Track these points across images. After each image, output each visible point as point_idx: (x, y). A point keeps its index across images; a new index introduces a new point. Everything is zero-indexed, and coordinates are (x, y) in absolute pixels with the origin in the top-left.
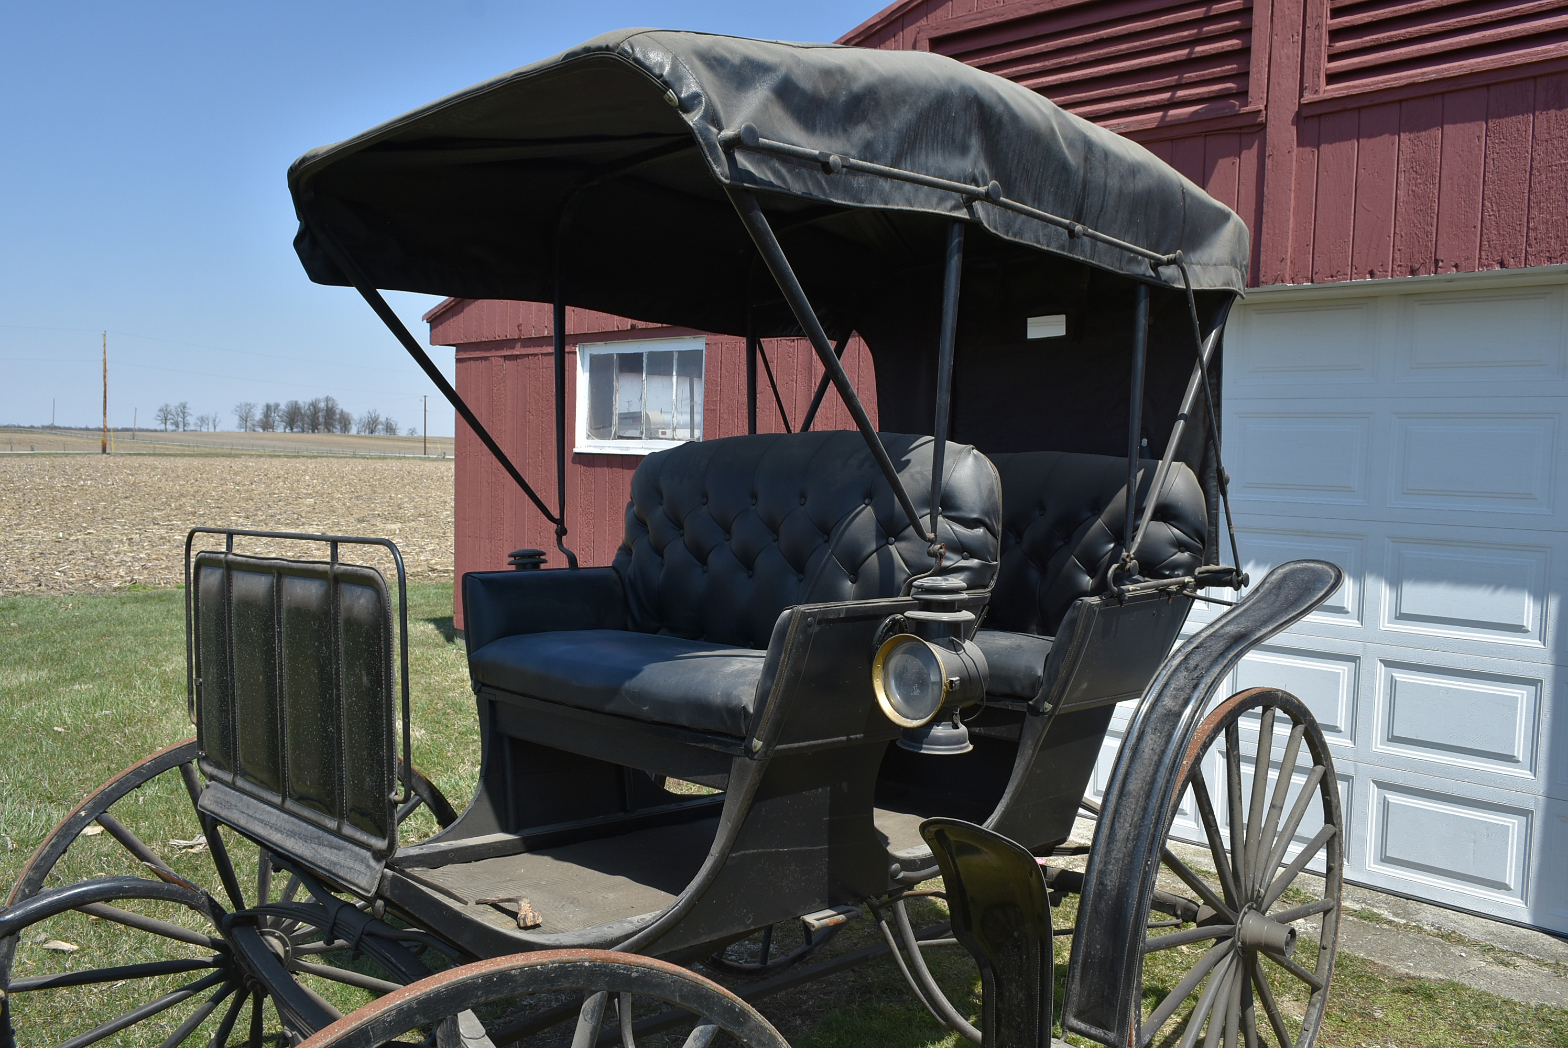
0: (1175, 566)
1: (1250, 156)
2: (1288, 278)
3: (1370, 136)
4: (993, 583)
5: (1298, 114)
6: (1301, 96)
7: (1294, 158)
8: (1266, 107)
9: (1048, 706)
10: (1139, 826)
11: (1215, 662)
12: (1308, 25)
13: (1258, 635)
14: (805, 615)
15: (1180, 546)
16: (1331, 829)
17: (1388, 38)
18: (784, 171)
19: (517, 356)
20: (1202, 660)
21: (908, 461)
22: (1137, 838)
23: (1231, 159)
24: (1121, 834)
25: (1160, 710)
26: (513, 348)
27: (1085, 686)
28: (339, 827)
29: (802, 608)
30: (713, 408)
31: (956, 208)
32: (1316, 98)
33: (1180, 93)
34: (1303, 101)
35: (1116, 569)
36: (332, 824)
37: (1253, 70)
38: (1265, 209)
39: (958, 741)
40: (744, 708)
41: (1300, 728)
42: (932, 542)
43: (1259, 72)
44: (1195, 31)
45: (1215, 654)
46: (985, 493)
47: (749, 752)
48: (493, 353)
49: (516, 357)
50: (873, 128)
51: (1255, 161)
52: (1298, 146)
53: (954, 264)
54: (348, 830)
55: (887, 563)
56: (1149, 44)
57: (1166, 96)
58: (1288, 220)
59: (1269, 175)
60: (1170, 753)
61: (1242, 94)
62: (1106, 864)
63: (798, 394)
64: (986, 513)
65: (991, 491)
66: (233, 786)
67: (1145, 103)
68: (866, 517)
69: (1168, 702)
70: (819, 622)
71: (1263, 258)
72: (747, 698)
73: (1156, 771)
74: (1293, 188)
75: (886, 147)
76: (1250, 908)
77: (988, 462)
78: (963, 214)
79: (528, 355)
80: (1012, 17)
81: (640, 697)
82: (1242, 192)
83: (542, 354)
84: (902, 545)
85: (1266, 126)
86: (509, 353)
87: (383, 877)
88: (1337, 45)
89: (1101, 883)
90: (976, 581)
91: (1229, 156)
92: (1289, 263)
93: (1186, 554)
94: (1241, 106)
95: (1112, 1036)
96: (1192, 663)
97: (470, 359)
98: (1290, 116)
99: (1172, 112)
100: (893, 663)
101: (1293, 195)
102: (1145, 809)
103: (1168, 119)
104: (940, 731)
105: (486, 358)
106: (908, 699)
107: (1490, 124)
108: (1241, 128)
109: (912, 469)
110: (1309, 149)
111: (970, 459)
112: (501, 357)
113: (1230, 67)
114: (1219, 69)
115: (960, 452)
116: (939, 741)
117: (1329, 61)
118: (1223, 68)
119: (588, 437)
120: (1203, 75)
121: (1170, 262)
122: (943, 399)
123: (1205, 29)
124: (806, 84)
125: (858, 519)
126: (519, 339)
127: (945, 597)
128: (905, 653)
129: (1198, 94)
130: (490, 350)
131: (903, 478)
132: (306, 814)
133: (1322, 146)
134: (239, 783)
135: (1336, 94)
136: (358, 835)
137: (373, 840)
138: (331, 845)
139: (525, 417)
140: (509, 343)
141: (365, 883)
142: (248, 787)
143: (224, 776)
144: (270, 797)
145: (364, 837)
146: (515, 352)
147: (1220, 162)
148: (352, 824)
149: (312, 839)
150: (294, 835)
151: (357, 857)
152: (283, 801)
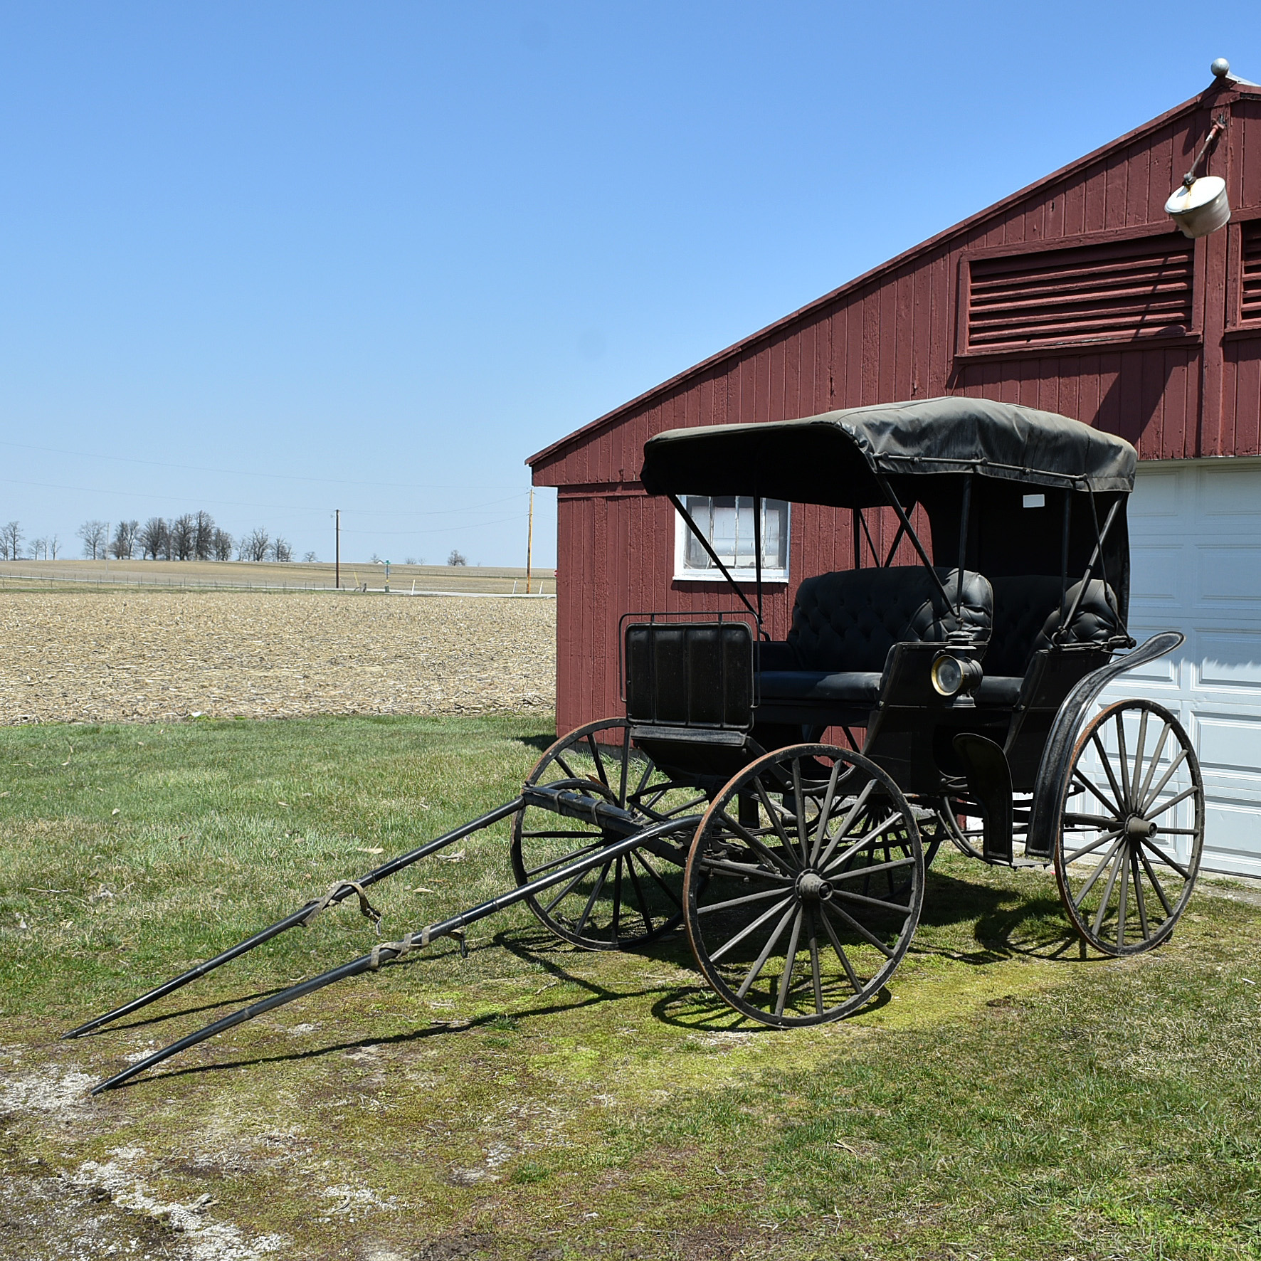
0: (1099, 637)
1: (1194, 365)
2: (1219, 451)
4: (989, 639)
5: (1223, 338)
6: (1225, 327)
7: (1222, 369)
8: (1203, 332)
9: (1023, 707)
10: (1061, 755)
11: (1103, 679)
12: (1229, 278)
14: (902, 646)
15: (1101, 626)
16: (1196, 788)
18: (896, 465)
19: (618, 497)
21: (949, 580)
22: (1060, 759)
23: (1181, 368)
24: (1052, 759)
25: (1074, 702)
26: (615, 490)
27: (1044, 698)
28: (722, 726)
29: (901, 643)
30: (798, 541)
31: (966, 469)
32: (1234, 329)
33: (1148, 317)
34: (1227, 331)
35: (1056, 636)
36: (718, 726)
37: (1194, 306)
38: (1204, 404)
39: (970, 702)
40: (876, 688)
41: (1169, 725)
42: (958, 617)
43: (1198, 308)
44: (1156, 274)
46: (984, 595)
47: (878, 707)
48: (595, 494)
49: (618, 498)
50: (930, 440)
51: (1197, 369)
52: (1224, 361)
53: (967, 492)
54: (726, 726)
55: (938, 629)
56: (1127, 280)
57: (1139, 318)
58: (1218, 412)
59: (1206, 380)
60: (1076, 720)
61: (1188, 321)
62: (1045, 774)
64: (984, 605)
65: (987, 594)
66: (653, 724)
67: (1124, 323)
68: (928, 606)
69: (1078, 698)
70: (908, 650)
71: (1202, 437)
72: (877, 684)
73: (1070, 729)
74: (1221, 390)
75: (936, 447)
76: (1134, 816)
77: (986, 580)
78: (970, 471)
79: (629, 497)
80: (1030, 252)
81: (826, 689)
82: (1189, 391)
83: (642, 496)
85: (1203, 347)
86: (611, 494)
87: (747, 739)
88: (1249, 292)
89: (1043, 783)
90: (980, 636)
91: (1180, 365)
92: (1219, 441)
93: (1105, 631)
94: (1187, 331)
95: (1047, 852)
97: (572, 499)
98: (1219, 340)
99: (1142, 331)
100: (940, 670)
101: (1221, 395)
102: (1064, 747)
103: (1139, 335)
104: (961, 698)
105: (588, 499)
106: (946, 684)
108: (1187, 346)
109: (949, 584)
110: (1230, 363)
111: (977, 580)
112: (603, 497)
113: (1180, 302)
114: (1173, 303)
115: (973, 576)
116: (961, 702)
117: (1244, 303)
118: (1176, 302)
119: (685, 567)
120: (1163, 306)
121: (1080, 479)
122: (962, 552)
123: (1164, 273)
124: (903, 429)
125: (924, 609)
126: (621, 483)
127: (963, 639)
128: (947, 664)
129: (1160, 319)
130: (592, 492)
131: (945, 588)
132: (701, 725)
133: (1239, 363)
134: (657, 722)
135: (1246, 327)
136: (732, 726)
137: (741, 727)
138: (717, 734)
139: (626, 550)
140: (611, 486)
141: (738, 742)
142: (663, 723)
143: (648, 722)
144: (678, 724)
145: (736, 727)
146: (617, 494)
147: (1174, 368)
148: (729, 723)
149: (706, 734)
150: (696, 735)
151: (732, 734)
152: (687, 723)
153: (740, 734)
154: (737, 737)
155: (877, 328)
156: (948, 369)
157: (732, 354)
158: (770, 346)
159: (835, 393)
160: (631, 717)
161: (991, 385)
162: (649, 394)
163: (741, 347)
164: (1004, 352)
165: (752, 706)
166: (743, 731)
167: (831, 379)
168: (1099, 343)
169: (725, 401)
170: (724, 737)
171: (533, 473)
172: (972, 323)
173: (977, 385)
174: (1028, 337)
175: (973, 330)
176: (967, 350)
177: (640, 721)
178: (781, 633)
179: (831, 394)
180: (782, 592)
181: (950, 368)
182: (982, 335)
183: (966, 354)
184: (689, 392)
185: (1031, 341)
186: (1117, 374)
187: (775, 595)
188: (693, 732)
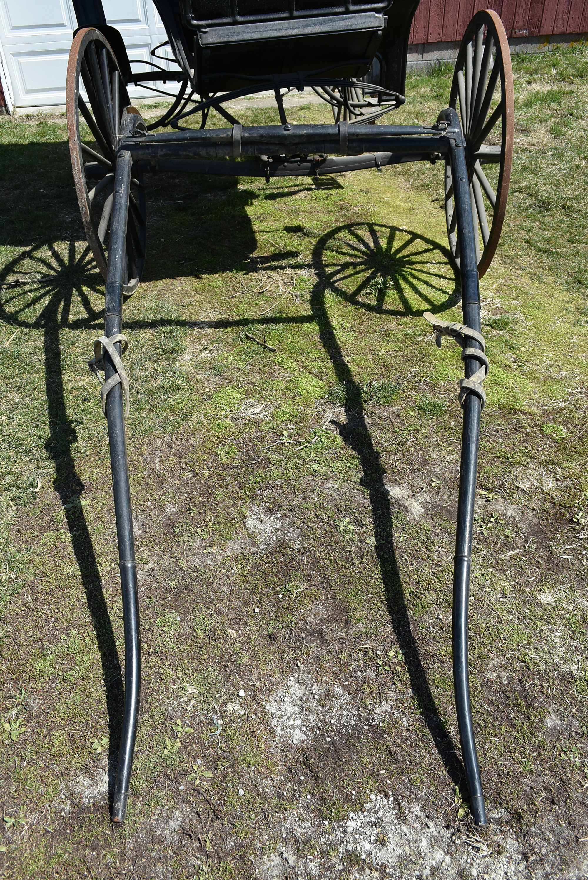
28: (346, 8)
36: (341, 10)
54: (352, 8)
66: (236, 23)
87: (385, 19)
132: (315, 12)
134: (239, 18)
136: (363, 7)
137: (376, 6)
138: (343, 20)
141: (377, 24)
142: (252, 18)
143: (225, 20)
144: (277, 16)
145: (368, 7)
148: (355, 3)
149: (325, 22)
150: (309, 25)
151: (365, 17)
152: (291, 13)
153: (377, 15)
154: (372, 19)
166: (378, 11)
170: (353, 21)
177: (210, 22)
188: (305, 23)
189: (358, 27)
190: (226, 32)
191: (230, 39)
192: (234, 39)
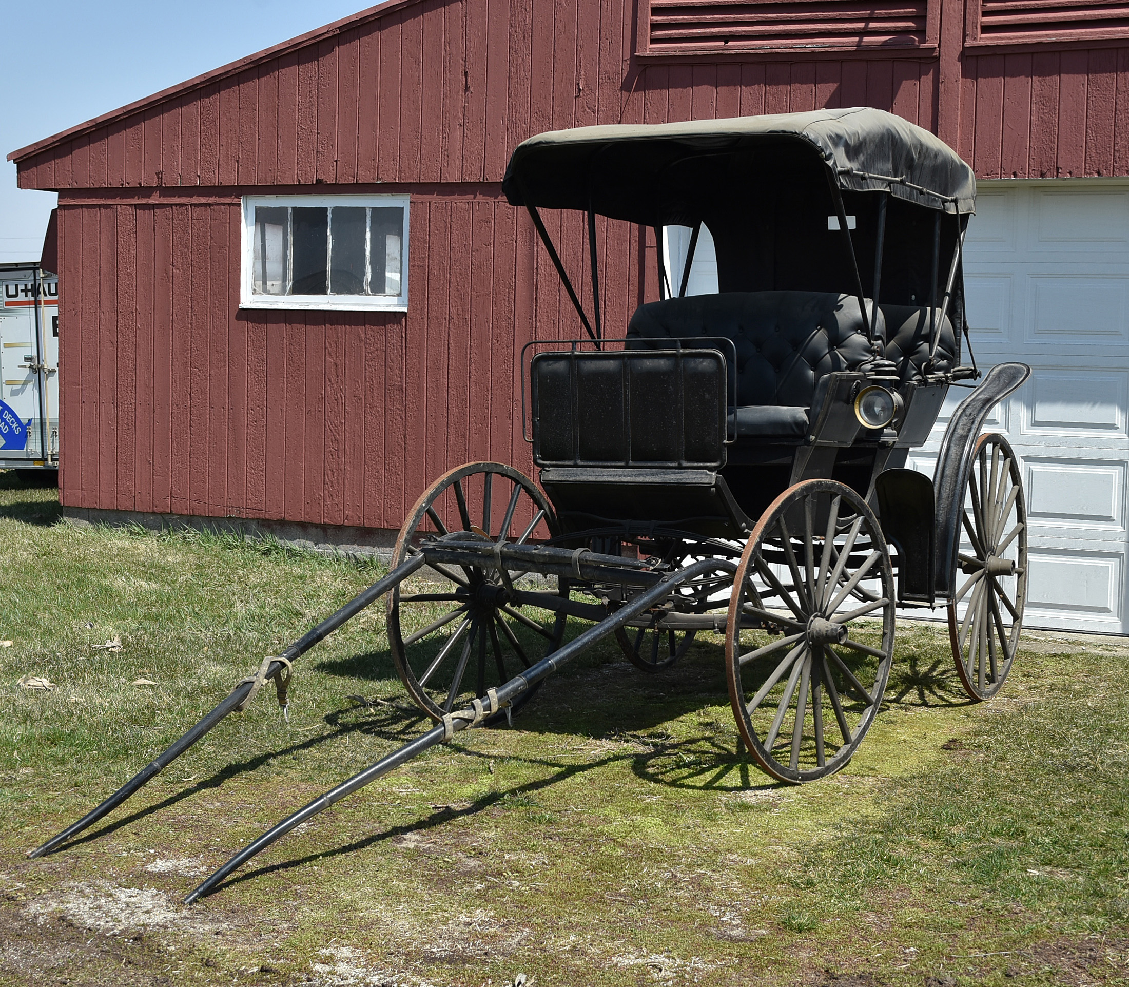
1: (927, 80)
3: (1012, 76)
5: (962, 54)
6: (964, 41)
7: (960, 85)
8: (939, 45)
10: (954, 490)
11: (979, 411)
13: (997, 398)
14: (836, 376)
15: (943, 357)
16: (1020, 526)
17: (1023, 5)
18: (847, 180)
19: (154, 205)
20: (973, 411)
21: (842, 306)
22: (954, 495)
23: (913, 82)
24: (944, 495)
25: (956, 435)
26: (149, 197)
28: (680, 464)
30: (420, 264)
31: (886, 187)
32: (975, 43)
33: (872, 25)
34: (967, 45)
35: (924, 366)
36: (674, 464)
37: (929, 16)
38: (940, 122)
39: (895, 435)
40: (805, 422)
41: (1009, 460)
42: (872, 345)
43: (934, 18)
45: (978, 408)
47: (808, 443)
48: (118, 201)
49: (153, 207)
51: (931, 84)
52: (962, 77)
53: (883, 212)
54: (685, 464)
55: (835, 359)
57: (862, 25)
58: (956, 131)
59: (942, 97)
61: (921, 32)
63: (519, 252)
65: (883, 322)
66: (575, 466)
67: (845, 29)
68: (820, 337)
72: (803, 418)
73: (959, 463)
74: (959, 108)
76: (990, 553)
78: (888, 189)
79: (171, 205)
82: (922, 107)
83: (191, 205)
84: (841, 350)
85: (939, 60)
86: (142, 202)
87: (717, 477)
88: (989, 5)
91: (912, 79)
94: (920, 42)
95: (946, 593)
96: (968, 413)
97: (82, 206)
98: (957, 54)
99: (866, 39)
100: (863, 401)
101: (959, 113)
102: (956, 481)
103: (863, 44)
104: (887, 430)
105: (107, 206)
106: (869, 417)
107: (1090, 76)
108: (920, 58)
109: (844, 311)
110: (969, 80)
111: (872, 306)
112: (131, 205)
113: (911, 10)
114: (902, 10)
116: (886, 435)
117: (983, 16)
118: (906, 10)
119: (254, 292)
120: (890, 13)
121: (951, 201)
124: (850, 142)
125: (816, 337)
126: (158, 187)
127: (887, 369)
128: (873, 395)
129: (887, 27)
130: (114, 198)
131: (838, 314)
132: (649, 464)
133: (979, 79)
134: (581, 463)
135: (989, 43)
136: (696, 464)
137: (708, 464)
138: (675, 473)
139: (166, 271)
140: (146, 191)
141: (707, 481)
142: (591, 464)
143: (567, 463)
144: (614, 464)
145: (702, 464)
146: (151, 201)
147: (904, 82)
148: (688, 460)
149: (657, 474)
150: (642, 475)
151: (697, 473)
152: (627, 463)
153: (708, 472)
154: (703, 476)
155: (529, 17)
156: (624, 69)
157: (327, 36)
158: (380, 29)
159: (472, 89)
160: (540, 458)
161: (680, 89)
162: (203, 80)
163: (339, 28)
164: (699, 53)
165: (725, 442)
166: (711, 469)
167: (466, 73)
168: (817, 50)
169: (315, 92)
170: (685, 476)
171: (18, 172)
172: (654, 18)
173: (661, 89)
174: (726, 38)
175: (655, 27)
176: (650, 50)
177: (554, 463)
178: (397, 372)
179: (466, 90)
180: (400, 323)
181: (627, 69)
182: (667, 32)
183: (647, 53)
184: (262, 79)
185: (730, 43)
186: (836, 85)
187: (388, 327)
188: (638, 473)
189: (688, 481)
190: (566, 472)
191: (568, 479)
192: (571, 479)
